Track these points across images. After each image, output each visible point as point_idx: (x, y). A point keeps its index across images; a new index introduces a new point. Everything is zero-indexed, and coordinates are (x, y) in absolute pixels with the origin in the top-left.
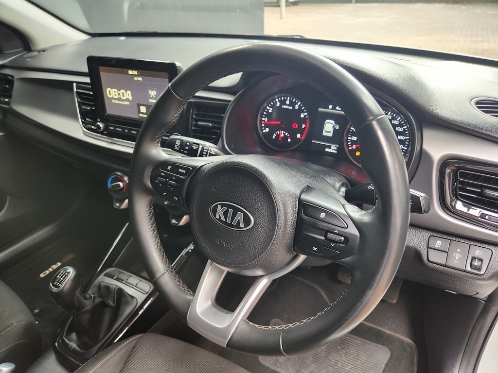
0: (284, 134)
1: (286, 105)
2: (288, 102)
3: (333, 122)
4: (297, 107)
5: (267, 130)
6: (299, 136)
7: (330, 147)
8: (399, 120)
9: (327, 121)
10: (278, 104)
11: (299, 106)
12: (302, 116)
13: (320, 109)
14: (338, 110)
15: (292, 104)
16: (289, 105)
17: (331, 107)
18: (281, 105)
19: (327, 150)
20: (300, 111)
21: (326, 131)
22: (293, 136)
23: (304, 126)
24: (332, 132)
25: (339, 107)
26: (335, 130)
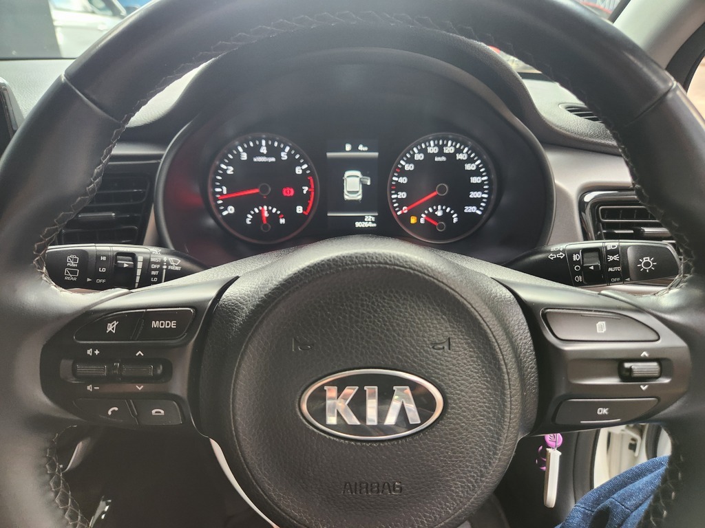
0: (269, 212)
1: (262, 155)
2: (264, 150)
3: (358, 173)
4: (284, 156)
5: (231, 210)
6: (299, 209)
7: (362, 219)
8: (467, 153)
9: (348, 173)
10: (244, 156)
11: (289, 154)
12: (298, 171)
13: (329, 154)
14: (363, 151)
15: (272, 151)
16: (267, 155)
17: (348, 147)
18: (250, 157)
19: (358, 224)
20: (293, 163)
21: (348, 192)
22: (289, 213)
23: (306, 189)
24: (360, 192)
25: (364, 146)
26: (364, 186)
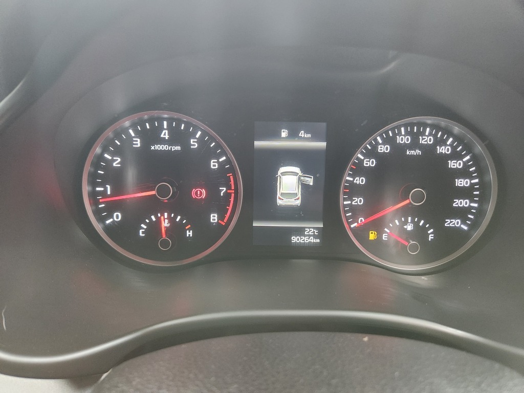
0: (172, 220)
1: (162, 141)
2: (165, 135)
3: (297, 170)
4: (194, 144)
5: (117, 216)
6: (214, 218)
7: (300, 232)
8: (451, 145)
9: (283, 169)
10: (138, 143)
11: (200, 141)
12: (214, 165)
13: (258, 144)
14: (307, 142)
15: (177, 137)
16: (170, 142)
17: (284, 134)
18: (146, 143)
19: (295, 239)
20: (206, 153)
21: (282, 194)
22: (199, 221)
23: (224, 190)
24: (299, 196)
25: (306, 132)
26: (305, 187)
